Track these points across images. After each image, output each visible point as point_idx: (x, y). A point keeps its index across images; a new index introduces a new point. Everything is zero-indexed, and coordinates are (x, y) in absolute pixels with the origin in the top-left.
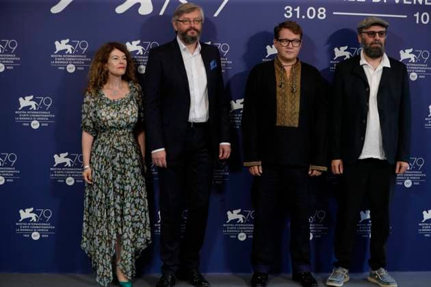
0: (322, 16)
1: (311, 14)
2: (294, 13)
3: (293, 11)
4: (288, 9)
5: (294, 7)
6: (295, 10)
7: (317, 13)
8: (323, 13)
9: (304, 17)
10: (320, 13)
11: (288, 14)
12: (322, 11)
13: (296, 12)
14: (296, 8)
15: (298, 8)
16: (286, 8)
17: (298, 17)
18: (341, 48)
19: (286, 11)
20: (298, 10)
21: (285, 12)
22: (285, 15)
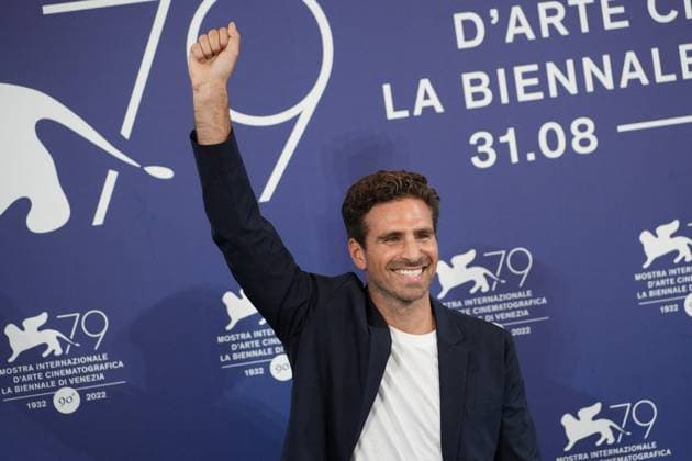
0: (585, 143)
1: (553, 144)
2: (502, 149)
3: (497, 146)
4: (482, 142)
5: (498, 132)
6: (502, 139)
7: (569, 137)
8: (589, 134)
9: (531, 157)
10: (579, 136)
11: (484, 157)
12: (583, 128)
13: (507, 144)
14: (505, 133)
15: (511, 131)
16: (473, 140)
17: (515, 158)
18: (661, 230)
19: (475, 147)
20: (510, 137)
21: (473, 150)
22: (476, 161)
